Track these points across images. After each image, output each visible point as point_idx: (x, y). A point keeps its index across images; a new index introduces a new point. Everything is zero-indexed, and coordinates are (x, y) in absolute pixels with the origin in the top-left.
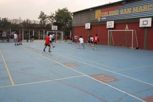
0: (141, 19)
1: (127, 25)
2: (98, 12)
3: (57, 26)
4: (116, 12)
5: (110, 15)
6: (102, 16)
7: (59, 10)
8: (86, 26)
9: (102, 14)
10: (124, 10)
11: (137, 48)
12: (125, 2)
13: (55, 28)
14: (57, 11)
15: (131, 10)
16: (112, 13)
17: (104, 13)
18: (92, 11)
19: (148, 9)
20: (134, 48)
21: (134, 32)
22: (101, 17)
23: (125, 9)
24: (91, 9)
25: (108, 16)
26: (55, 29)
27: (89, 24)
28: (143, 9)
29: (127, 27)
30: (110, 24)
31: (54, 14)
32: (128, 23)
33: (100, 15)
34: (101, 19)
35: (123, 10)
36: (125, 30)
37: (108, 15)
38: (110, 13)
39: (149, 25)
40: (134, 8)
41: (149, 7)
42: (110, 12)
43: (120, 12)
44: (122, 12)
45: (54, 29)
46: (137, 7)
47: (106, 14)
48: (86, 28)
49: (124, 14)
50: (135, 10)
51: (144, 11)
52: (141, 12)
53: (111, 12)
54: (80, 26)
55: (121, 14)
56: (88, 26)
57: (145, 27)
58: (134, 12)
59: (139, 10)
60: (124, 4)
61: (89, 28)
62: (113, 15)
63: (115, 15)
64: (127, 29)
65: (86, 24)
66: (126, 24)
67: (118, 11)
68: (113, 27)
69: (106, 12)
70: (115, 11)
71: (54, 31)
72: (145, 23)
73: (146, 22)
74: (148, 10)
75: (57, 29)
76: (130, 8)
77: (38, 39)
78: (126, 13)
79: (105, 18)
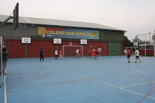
0: (81, 40)
1: (71, 43)
2: (42, 29)
5: (56, 34)
6: (48, 34)
16: (59, 32)
17: (50, 31)
22: (46, 34)
23: (70, 32)
27: (29, 39)
29: (71, 44)
33: (45, 32)
37: (54, 34)
39: (86, 43)
41: (85, 34)
42: (56, 31)
44: (67, 33)
46: (78, 33)
48: (23, 42)
50: (77, 34)
54: (8, 39)
56: (26, 40)
58: (76, 35)
60: (70, 29)
62: (60, 34)
63: (62, 34)
64: (71, 45)
65: (23, 38)
66: (70, 41)
67: (64, 32)
69: (52, 30)
73: (84, 42)
76: (74, 32)
78: (71, 34)
79: (51, 36)
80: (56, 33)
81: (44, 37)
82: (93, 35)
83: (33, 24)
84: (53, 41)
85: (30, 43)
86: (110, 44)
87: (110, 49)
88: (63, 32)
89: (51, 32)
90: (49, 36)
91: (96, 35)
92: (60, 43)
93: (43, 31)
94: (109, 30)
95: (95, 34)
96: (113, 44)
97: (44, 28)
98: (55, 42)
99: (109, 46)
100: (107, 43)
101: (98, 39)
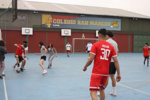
2: (46, 17)
4: (73, 22)
5: (65, 24)
6: (54, 23)
8: (23, 32)
9: (54, 20)
10: (81, 21)
12: (84, 15)
15: (89, 23)
16: (68, 21)
17: (57, 19)
22: (52, 24)
23: (83, 21)
25: (63, 24)
27: (31, 29)
29: (83, 36)
33: (51, 21)
37: (61, 23)
41: (102, 23)
42: (65, 20)
43: (77, 22)
44: (79, 23)
46: (93, 22)
47: (60, 21)
48: (23, 34)
50: (92, 23)
51: (99, 25)
52: (96, 25)
53: (66, 20)
56: (28, 31)
58: (91, 25)
60: (82, 16)
62: (69, 24)
63: (71, 24)
64: (83, 38)
65: (24, 29)
66: (82, 33)
67: (75, 21)
69: (60, 19)
70: (72, 20)
74: (102, 26)
76: (88, 21)
78: (83, 24)
79: (59, 26)
80: (65, 22)
81: (49, 27)
82: (112, 25)
83: (36, 11)
84: (61, 32)
85: (32, 34)
86: (136, 37)
87: (135, 43)
89: (58, 21)
90: (56, 25)
91: (117, 25)
92: (70, 34)
93: (49, 19)
94: (135, 18)
95: (116, 23)
96: (141, 37)
97: (50, 16)
98: (63, 34)
99: (134, 39)
100: (132, 35)
101: (120, 30)
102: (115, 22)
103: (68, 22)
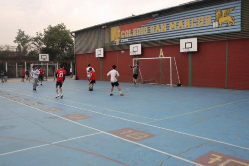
0: (182, 41)
1: (161, 50)
2: (115, 31)
3: (47, 55)
4: (144, 30)
5: (134, 35)
6: (123, 37)
7: (51, 28)
8: (96, 54)
9: (122, 33)
10: (155, 27)
11: (179, 85)
12: (157, 15)
13: (45, 57)
14: (47, 30)
15: (167, 27)
16: (137, 31)
17: (125, 31)
18: (105, 28)
19: (192, 24)
20: (175, 85)
21: (173, 59)
23: (158, 26)
24: (104, 25)
26: (44, 59)
27: (102, 50)
28: (184, 24)
29: (162, 53)
30: (135, 49)
31: (41, 35)
32: (162, 47)
33: (119, 35)
34: (120, 41)
35: (153, 26)
36: (158, 57)
37: (131, 35)
38: (134, 32)
39: (195, 48)
40: (171, 23)
41: (192, 22)
42: (134, 30)
43: (150, 30)
44: (152, 30)
45: (42, 60)
46: (175, 23)
47: (128, 33)
48: (96, 56)
49: (156, 32)
50: (173, 26)
51: (186, 28)
52: (181, 29)
53: (136, 29)
54: (86, 53)
55: (152, 33)
56: (99, 53)
57: (188, 53)
58: (171, 30)
59: (178, 27)
60: (155, 17)
61: (102, 56)
62: (139, 35)
63: (142, 34)
64: (162, 56)
65: (97, 50)
66: (160, 47)
67: (147, 27)
68: (139, 53)
69: (128, 30)
70: (142, 28)
71: (43, 62)
72: (188, 45)
74: (191, 27)
75: (48, 60)
76: (165, 24)
77: (15, 77)
78: (159, 30)
79: (127, 40)
81: (118, 44)
82: (216, 20)
88: (145, 28)
90: (124, 40)
93: (117, 33)
95: (227, 14)
97: (118, 27)
98: (132, 53)
101: (240, 30)
102: (224, 12)
103: (138, 33)
